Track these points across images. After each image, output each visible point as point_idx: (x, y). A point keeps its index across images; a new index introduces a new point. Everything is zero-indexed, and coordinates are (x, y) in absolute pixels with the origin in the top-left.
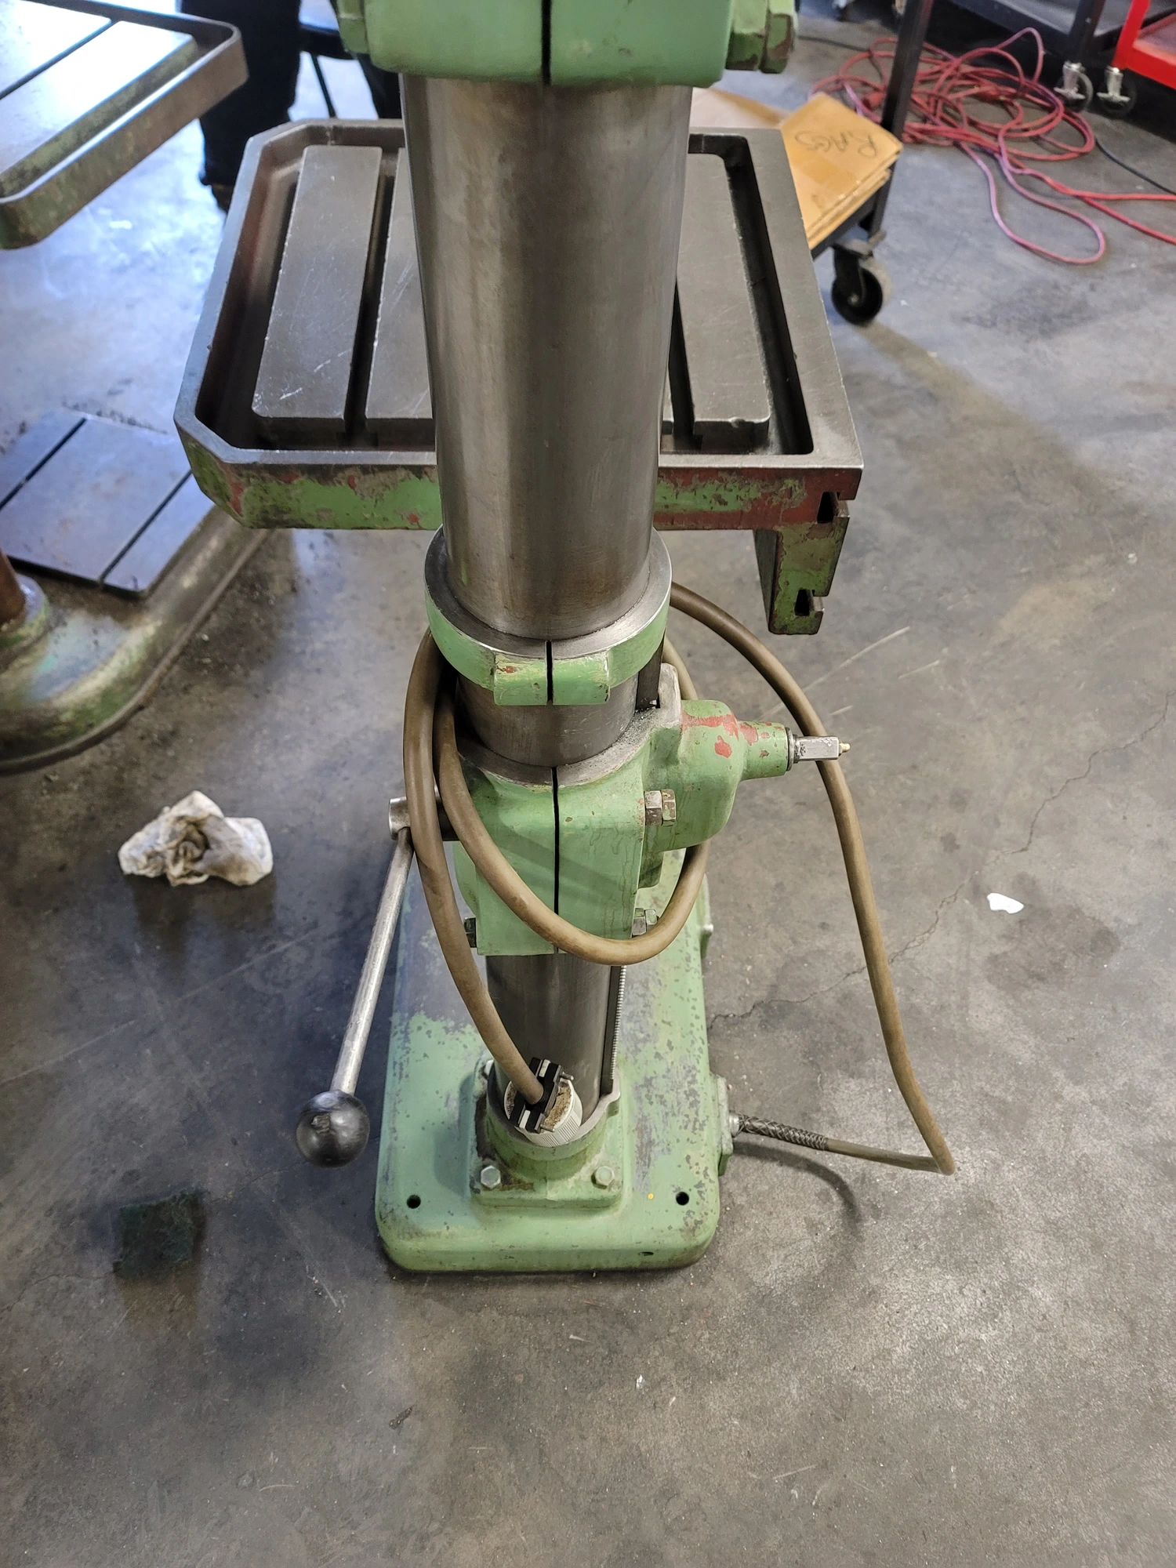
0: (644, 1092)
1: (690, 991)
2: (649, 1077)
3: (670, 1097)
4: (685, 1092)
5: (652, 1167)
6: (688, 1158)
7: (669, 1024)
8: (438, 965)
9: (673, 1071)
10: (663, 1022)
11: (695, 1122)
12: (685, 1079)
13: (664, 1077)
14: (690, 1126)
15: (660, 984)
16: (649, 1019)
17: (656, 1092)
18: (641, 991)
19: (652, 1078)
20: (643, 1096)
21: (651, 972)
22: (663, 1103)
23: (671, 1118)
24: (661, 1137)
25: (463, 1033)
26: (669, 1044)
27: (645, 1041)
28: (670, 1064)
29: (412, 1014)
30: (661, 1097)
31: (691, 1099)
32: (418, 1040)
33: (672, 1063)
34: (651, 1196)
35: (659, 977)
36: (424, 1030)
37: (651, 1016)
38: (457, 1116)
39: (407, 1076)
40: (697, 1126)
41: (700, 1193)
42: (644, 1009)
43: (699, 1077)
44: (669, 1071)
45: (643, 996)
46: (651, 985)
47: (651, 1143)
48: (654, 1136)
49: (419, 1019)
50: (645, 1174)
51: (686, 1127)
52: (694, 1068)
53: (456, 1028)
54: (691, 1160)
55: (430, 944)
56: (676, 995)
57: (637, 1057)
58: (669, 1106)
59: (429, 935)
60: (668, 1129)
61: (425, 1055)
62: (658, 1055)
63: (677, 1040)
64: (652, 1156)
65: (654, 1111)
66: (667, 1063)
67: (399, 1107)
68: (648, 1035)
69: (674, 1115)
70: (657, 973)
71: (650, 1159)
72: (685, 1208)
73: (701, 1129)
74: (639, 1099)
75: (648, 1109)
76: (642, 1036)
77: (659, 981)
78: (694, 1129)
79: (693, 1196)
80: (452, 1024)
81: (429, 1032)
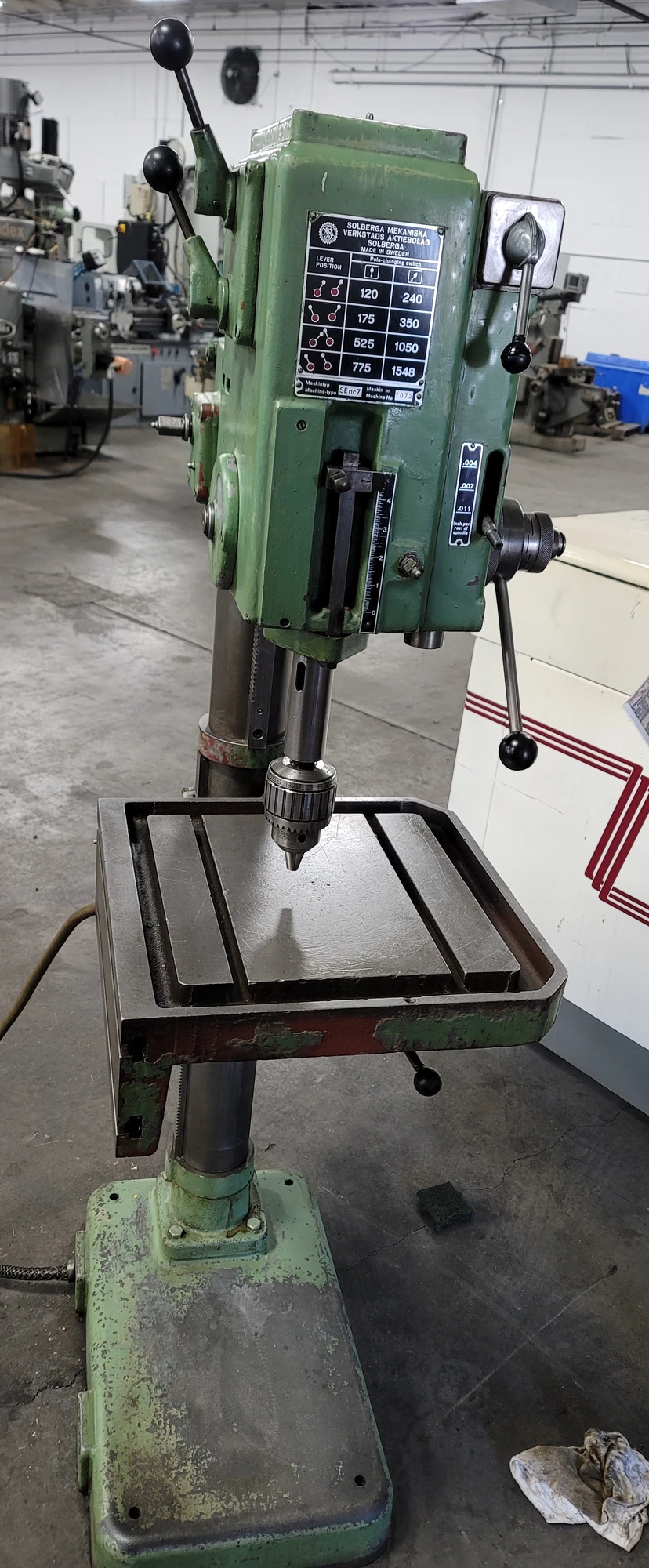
0: (141, 1252)
1: (104, 1326)
2: (139, 1261)
3: (122, 1250)
4: (110, 1255)
5: (135, 1210)
6: (110, 1217)
7: (122, 1299)
8: (317, 1324)
9: (119, 1267)
10: (127, 1300)
11: (104, 1237)
12: (110, 1263)
13: (127, 1263)
14: (107, 1235)
15: (129, 1328)
16: (139, 1300)
17: (133, 1253)
18: (145, 1321)
19: (136, 1261)
20: (142, 1249)
21: (138, 1337)
22: (127, 1247)
23: (122, 1238)
24: (129, 1227)
25: (284, 1277)
26: (122, 1284)
27: (142, 1284)
28: (122, 1270)
29: (327, 1284)
30: (128, 1250)
31: (106, 1251)
32: (317, 1269)
33: (120, 1272)
34: (136, 1196)
35: (131, 1334)
36: (313, 1276)
37: (137, 1303)
38: (274, 1226)
39: (316, 1246)
40: (102, 1236)
41: (102, 1200)
42: (143, 1307)
43: (99, 1266)
44: (123, 1267)
45: (144, 1317)
46: (138, 1326)
47: (136, 1224)
48: (134, 1228)
49: (320, 1282)
50: (140, 1207)
51: (111, 1234)
52: (103, 1271)
53: (290, 1279)
54: (108, 1216)
55: (330, 1339)
56: (116, 1321)
57: (148, 1273)
58: (123, 1246)
59: (333, 1346)
60: (124, 1232)
61: (308, 1259)
62: (132, 1276)
63: (117, 1288)
64: (135, 1217)
65: (134, 1240)
66: (124, 1271)
67: (316, 1229)
68: (139, 1289)
69: (119, 1241)
70: (132, 1337)
71: (137, 1215)
72: (112, 1192)
73: (99, 1235)
74: (144, 1247)
75: (139, 1242)
76: (144, 1288)
77: (130, 1331)
78: (104, 1234)
79: (106, 1199)
80: (294, 1282)
81: (310, 1274)
